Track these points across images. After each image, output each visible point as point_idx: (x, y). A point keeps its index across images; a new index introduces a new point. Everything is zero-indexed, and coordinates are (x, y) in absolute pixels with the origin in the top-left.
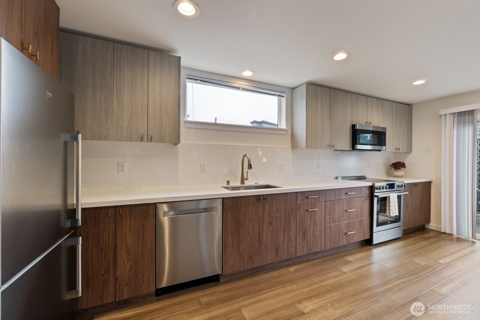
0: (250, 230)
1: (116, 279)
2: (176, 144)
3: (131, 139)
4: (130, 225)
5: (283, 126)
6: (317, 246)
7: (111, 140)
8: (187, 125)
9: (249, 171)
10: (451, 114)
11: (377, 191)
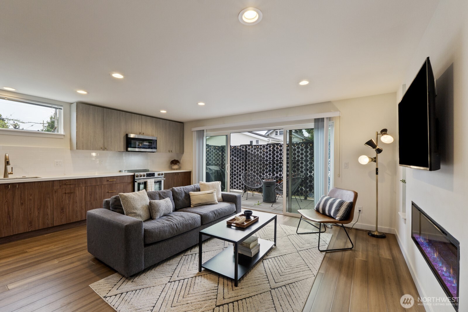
5: (61, 132)
10: (196, 131)
11: (138, 178)
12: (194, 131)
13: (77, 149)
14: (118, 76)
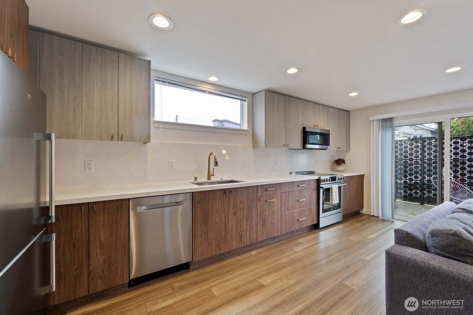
0: (217, 220)
1: (89, 273)
2: (145, 143)
4: (104, 220)
5: (245, 127)
6: (274, 231)
8: (156, 125)
9: (215, 168)
10: (377, 120)
11: (324, 183)
12: (373, 121)
13: (265, 146)
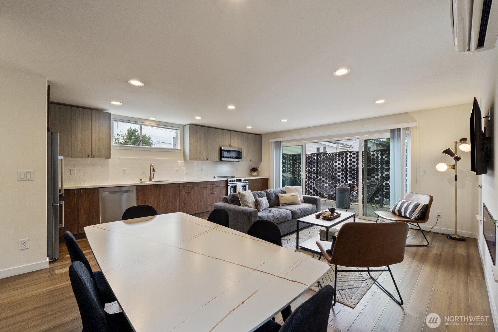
0: (152, 202)
1: (78, 223)
2: (107, 159)
3: (82, 156)
4: (86, 198)
5: (178, 147)
6: (192, 211)
7: (70, 157)
8: (114, 148)
9: (154, 173)
10: (274, 142)
11: (230, 183)
12: (272, 142)
13: (190, 160)
14: (231, 107)
